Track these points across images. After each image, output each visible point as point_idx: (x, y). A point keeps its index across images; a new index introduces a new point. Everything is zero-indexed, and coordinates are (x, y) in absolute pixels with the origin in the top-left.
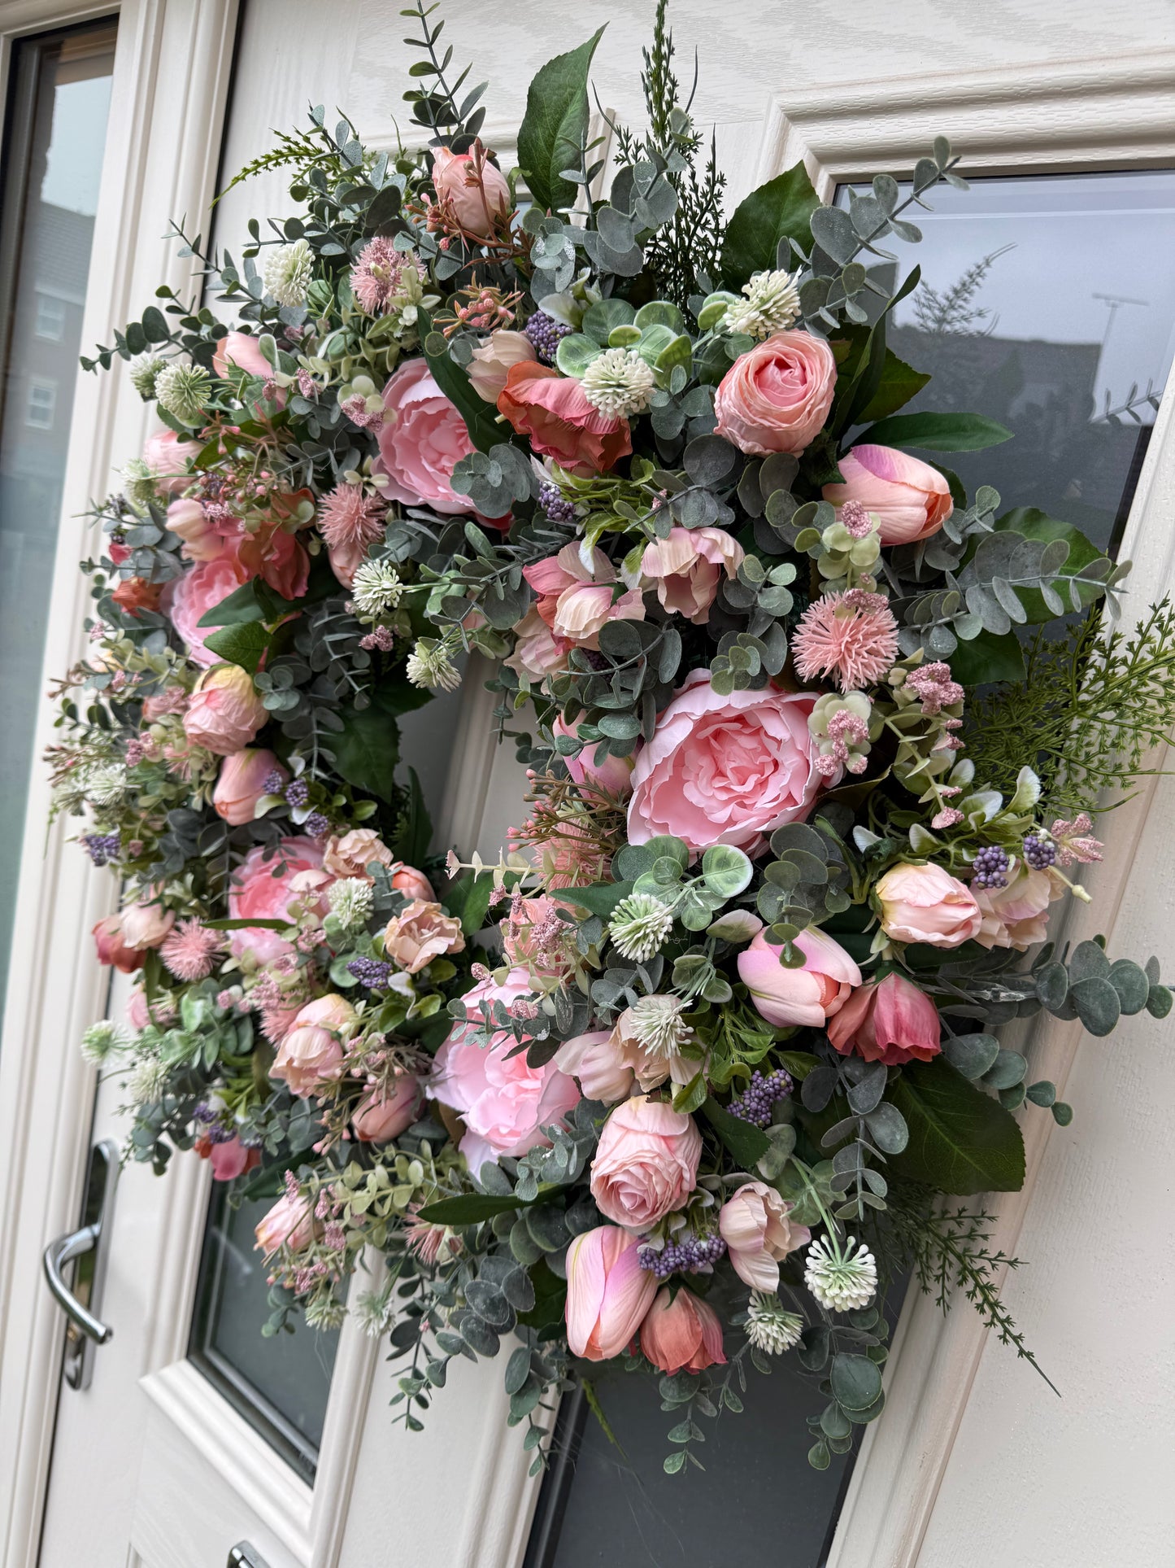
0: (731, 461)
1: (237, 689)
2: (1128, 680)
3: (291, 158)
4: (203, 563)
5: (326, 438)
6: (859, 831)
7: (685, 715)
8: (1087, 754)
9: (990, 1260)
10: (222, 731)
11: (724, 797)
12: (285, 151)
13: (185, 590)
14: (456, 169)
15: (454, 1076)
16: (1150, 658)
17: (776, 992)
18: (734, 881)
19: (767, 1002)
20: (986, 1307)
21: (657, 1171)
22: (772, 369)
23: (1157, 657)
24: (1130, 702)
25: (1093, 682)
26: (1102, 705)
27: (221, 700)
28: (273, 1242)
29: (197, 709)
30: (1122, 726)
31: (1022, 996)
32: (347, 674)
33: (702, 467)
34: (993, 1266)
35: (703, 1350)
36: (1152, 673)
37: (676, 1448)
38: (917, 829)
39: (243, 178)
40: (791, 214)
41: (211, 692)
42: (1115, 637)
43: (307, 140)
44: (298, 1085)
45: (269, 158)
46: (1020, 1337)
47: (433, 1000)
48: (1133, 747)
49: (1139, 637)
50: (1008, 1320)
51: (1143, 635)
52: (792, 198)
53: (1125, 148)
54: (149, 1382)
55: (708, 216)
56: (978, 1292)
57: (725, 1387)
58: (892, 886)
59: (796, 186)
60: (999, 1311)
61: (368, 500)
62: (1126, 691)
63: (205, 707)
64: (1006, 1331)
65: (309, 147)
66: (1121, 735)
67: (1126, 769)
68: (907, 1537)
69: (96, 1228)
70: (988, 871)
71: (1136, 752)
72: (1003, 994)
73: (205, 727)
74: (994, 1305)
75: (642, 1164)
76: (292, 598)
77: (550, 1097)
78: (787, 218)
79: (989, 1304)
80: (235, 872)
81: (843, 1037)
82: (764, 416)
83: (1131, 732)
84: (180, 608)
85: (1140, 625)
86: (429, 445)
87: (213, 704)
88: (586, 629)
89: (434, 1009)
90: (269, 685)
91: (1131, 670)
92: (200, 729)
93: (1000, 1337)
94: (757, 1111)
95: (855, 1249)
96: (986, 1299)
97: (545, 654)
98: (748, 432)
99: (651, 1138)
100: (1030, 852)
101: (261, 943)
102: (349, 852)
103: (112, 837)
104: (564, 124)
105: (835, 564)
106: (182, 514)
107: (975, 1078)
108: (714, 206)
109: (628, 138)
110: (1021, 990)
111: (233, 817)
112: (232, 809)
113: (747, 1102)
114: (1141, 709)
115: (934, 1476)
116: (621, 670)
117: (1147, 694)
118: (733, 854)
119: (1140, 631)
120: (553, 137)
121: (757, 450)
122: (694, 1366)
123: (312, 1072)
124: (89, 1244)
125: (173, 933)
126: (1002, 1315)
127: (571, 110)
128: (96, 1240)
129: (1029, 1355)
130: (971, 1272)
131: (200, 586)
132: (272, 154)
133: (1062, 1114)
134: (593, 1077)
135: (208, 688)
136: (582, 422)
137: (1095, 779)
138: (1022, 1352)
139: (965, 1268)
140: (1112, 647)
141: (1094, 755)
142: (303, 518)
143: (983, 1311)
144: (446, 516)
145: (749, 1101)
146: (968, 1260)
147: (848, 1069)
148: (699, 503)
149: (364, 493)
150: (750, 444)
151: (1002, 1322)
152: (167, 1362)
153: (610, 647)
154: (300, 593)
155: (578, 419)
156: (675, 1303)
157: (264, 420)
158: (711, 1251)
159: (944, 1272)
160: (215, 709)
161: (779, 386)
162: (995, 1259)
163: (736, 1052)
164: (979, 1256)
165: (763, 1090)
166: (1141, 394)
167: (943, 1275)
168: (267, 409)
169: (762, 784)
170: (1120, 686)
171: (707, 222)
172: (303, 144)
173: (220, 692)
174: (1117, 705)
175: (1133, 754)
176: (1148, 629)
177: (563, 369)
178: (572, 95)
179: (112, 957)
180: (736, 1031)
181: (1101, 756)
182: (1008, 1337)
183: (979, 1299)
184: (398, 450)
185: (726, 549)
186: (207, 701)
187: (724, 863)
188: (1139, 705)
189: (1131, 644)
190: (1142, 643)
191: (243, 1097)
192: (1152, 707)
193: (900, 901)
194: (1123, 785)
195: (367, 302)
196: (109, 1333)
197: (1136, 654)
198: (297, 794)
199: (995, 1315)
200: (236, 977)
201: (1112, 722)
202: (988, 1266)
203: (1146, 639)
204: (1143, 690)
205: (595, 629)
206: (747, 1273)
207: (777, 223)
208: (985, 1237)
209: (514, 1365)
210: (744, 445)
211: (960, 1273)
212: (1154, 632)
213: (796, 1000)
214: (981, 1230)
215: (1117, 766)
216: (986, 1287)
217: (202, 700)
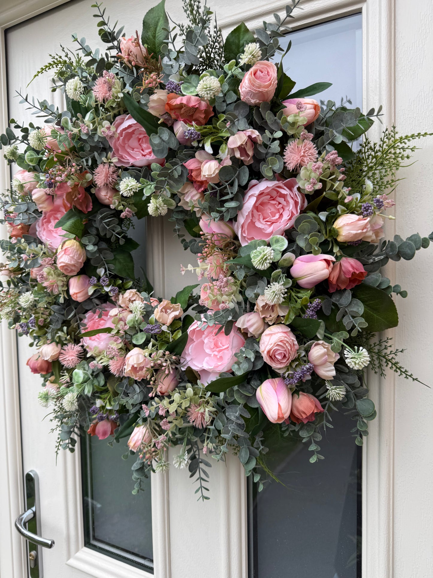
0: (248, 109)
1: (75, 246)
2: (383, 155)
3: (54, 66)
4: (45, 213)
5: (94, 149)
6: (320, 215)
7: (252, 195)
8: (377, 181)
9: (394, 353)
10: (73, 262)
11: (269, 223)
12: (52, 63)
13: (40, 225)
14: (129, 43)
15: (191, 359)
16: (387, 147)
17: (309, 272)
18: (283, 245)
19: (305, 279)
20: (397, 370)
21: (287, 342)
22: (259, 72)
23: (389, 146)
24: (385, 162)
25: (372, 159)
26: (377, 166)
27: (70, 251)
28: (136, 445)
29: (61, 257)
30: (386, 169)
31: (382, 257)
32: (114, 233)
33: (239, 113)
34: (396, 355)
35: (316, 406)
36: (389, 151)
37: (312, 453)
38: (339, 207)
39: (38, 75)
40: (243, 38)
41: (66, 249)
42: (375, 144)
43: (60, 57)
44: (136, 377)
45: (47, 67)
46: (411, 375)
47: (178, 332)
48: (391, 173)
49: (382, 143)
50: (406, 371)
51: (383, 141)
52: (242, 33)
54: (72, 562)
55: (216, 44)
56: (393, 366)
57: (325, 422)
58: (340, 222)
59: (243, 29)
60: (402, 369)
61: (111, 168)
62: (383, 159)
63: (65, 255)
64: (406, 375)
65: (61, 60)
66: (386, 171)
67: (390, 182)
68: (389, 474)
69: (34, 509)
70: (367, 210)
71: (393, 174)
72: (376, 259)
73: (67, 262)
74: (400, 368)
75: (281, 341)
76: (87, 213)
77: (234, 345)
78: (242, 40)
80: (82, 322)
81: (335, 279)
82: (259, 88)
83: (389, 169)
84: (40, 231)
85: (381, 139)
86: (129, 146)
87: (67, 253)
88: (214, 173)
89: (180, 334)
90: (87, 242)
91: (382, 152)
92: (64, 263)
93: (405, 377)
94: (312, 315)
96: (397, 367)
97: (194, 196)
98: (254, 95)
99: (281, 333)
100: (376, 203)
101: (99, 343)
102: (129, 297)
103: (32, 319)
104: (158, 28)
105: (293, 129)
106: (38, 194)
107: (375, 286)
108: (218, 40)
109: (183, 27)
111: (80, 299)
112: (79, 295)
113: (308, 313)
114: (389, 163)
115: (392, 448)
116: (228, 185)
117: (390, 158)
118: (279, 237)
119: (382, 141)
120: (155, 33)
121: (257, 102)
122: (315, 411)
123: (141, 369)
124: (32, 515)
125: (62, 351)
126: (403, 370)
127: (159, 24)
128: (35, 513)
129: (416, 379)
130: (389, 360)
131: (46, 222)
132: (48, 65)
133: (404, 294)
134: (251, 326)
135: (64, 248)
136: (197, 106)
137: (382, 188)
138: (414, 379)
139: (387, 360)
140: (375, 148)
141: (379, 181)
142: (88, 179)
143: (397, 372)
144: (141, 167)
145: (309, 312)
146: (387, 357)
147: (334, 299)
148: (242, 123)
149: (110, 165)
150: (255, 100)
151: (404, 372)
152: (77, 550)
153: (223, 178)
154: (90, 210)
155: (195, 105)
156: (300, 396)
157: (67, 149)
158: (310, 367)
159: (380, 364)
160: (69, 255)
161: (262, 78)
162: (396, 352)
163: (299, 301)
164: (390, 354)
165: (313, 307)
166: (345, 100)
167: (380, 365)
168: (67, 145)
169: (281, 215)
170: (380, 158)
171: (216, 46)
172: (59, 59)
173: (69, 248)
174: (382, 164)
175: (392, 175)
176: (384, 139)
177: (184, 93)
178: (159, 19)
179: (38, 369)
180: (296, 294)
181: (382, 181)
182: (408, 376)
183: (394, 368)
184: (120, 149)
185: (256, 134)
186: (65, 253)
187: (277, 241)
188: (388, 162)
189: (380, 145)
190: (383, 144)
191: (107, 401)
192: (392, 162)
193: (344, 225)
194: (391, 186)
195: (101, 98)
196: (53, 542)
197: (382, 148)
198: (104, 281)
199: (401, 371)
200: (93, 358)
201: (382, 169)
202: (393, 355)
203: (384, 142)
204: (387, 157)
205: (217, 172)
206: (324, 372)
207: (239, 42)
208: (390, 346)
209: (242, 454)
210: (253, 101)
211: (386, 362)
212: (385, 140)
213: (317, 271)
214: (388, 345)
215: (388, 182)
216: (395, 363)
217: (63, 253)
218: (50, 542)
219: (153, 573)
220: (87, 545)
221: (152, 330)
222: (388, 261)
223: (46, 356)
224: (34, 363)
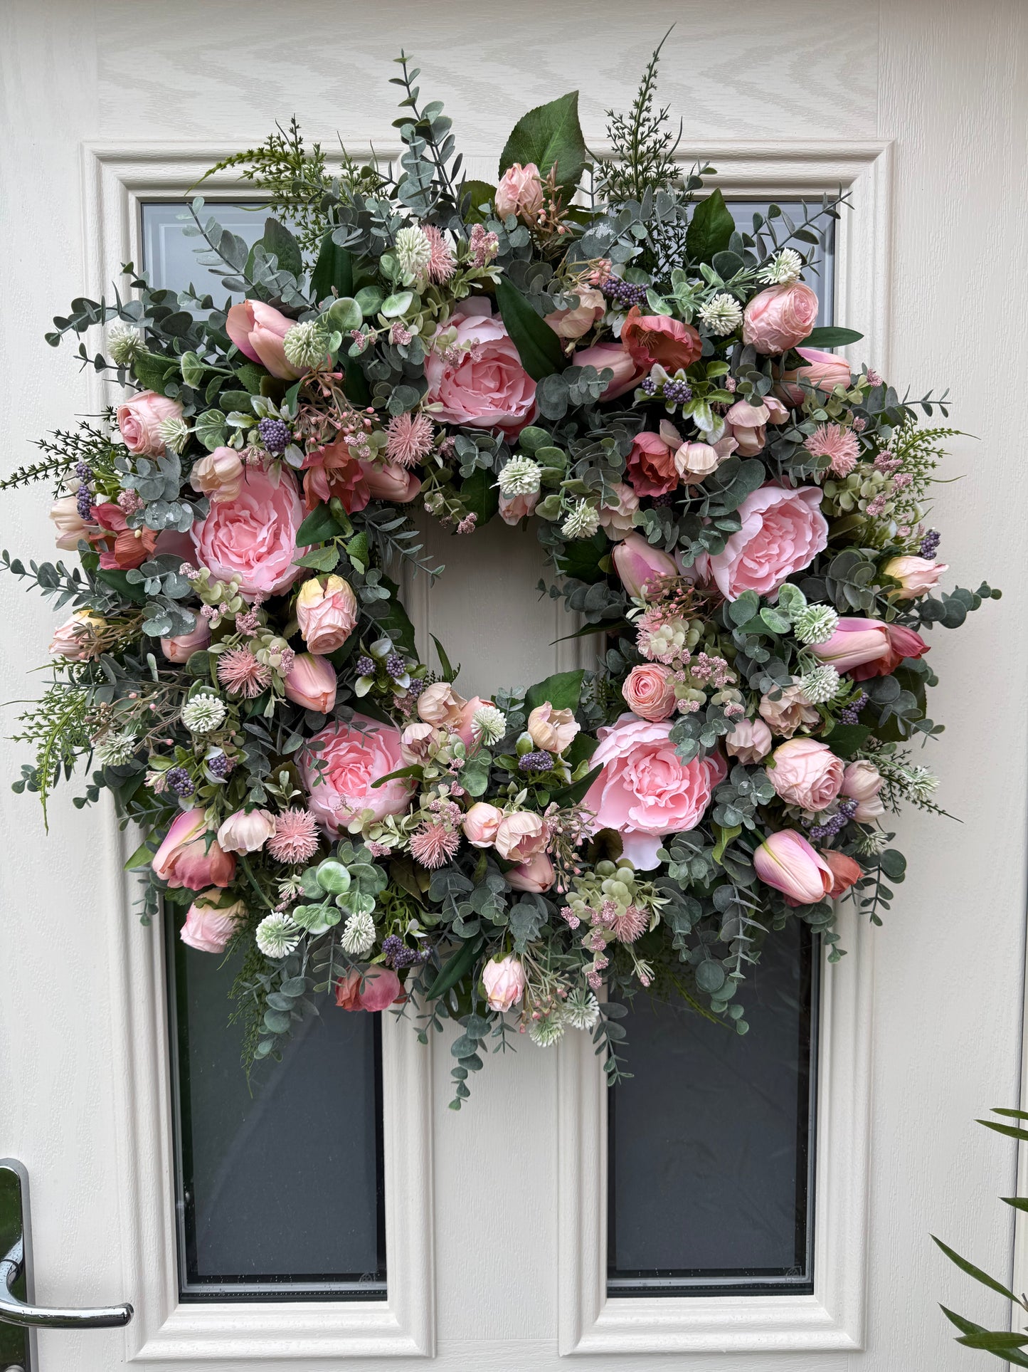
1: (343, 592)
7: (755, 511)
12: (257, 151)
17: (852, 649)
19: (845, 659)
27: (344, 600)
41: (335, 596)
46: (936, 805)
47: (583, 764)
48: (916, 489)
50: (928, 801)
52: (714, 209)
59: (717, 202)
63: (335, 609)
64: (929, 806)
69: (18, 1249)
71: (919, 491)
78: (713, 222)
87: (338, 606)
88: (710, 468)
89: (585, 770)
93: (928, 811)
94: (853, 720)
102: (443, 700)
103: (219, 759)
106: (228, 459)
116: (728, 490)
118: (787, 588)
120: (540, 160)
121: (779, 350)
128: (19, 1265)
129: (943, 812)
130: (905, 787)
132: (246, 153)
133: (932, 681)
135: (329, 595)
139: (901, 786)
145: (849, 715)
148: (762, 385)
150: (775, 347)
151: (926, 803)
154: (360, 508)
155: (682, 339)
158: (854, 805)
160: (341, 610)
165: (857, 706)
167: (893, 795)
172: (276, 147)
173: (340, 595)
176: (900, 432)
178: (551, 134)
182: (931, 809)
183: (913, 797)
186: (333, 607)
188: (907, 470)
189: (895, 441)
190: (899, 440)
192: (912, 470)
196: (130, 1309)
198: (398, 665)
205: (715, 467)
206: (868, 811)
207: (710, 223)
208: (907, 764)
210: (773, 348)
211: (900, 790)
213: (872, 646)
214: (904, 762)
215: (907, 502)
217: (329, 604)
218: (121, 1313)
219: (383, 1299)
220: (183, 1300)
221: (539, 764)
223: (251, 843)
224: (201, 864)
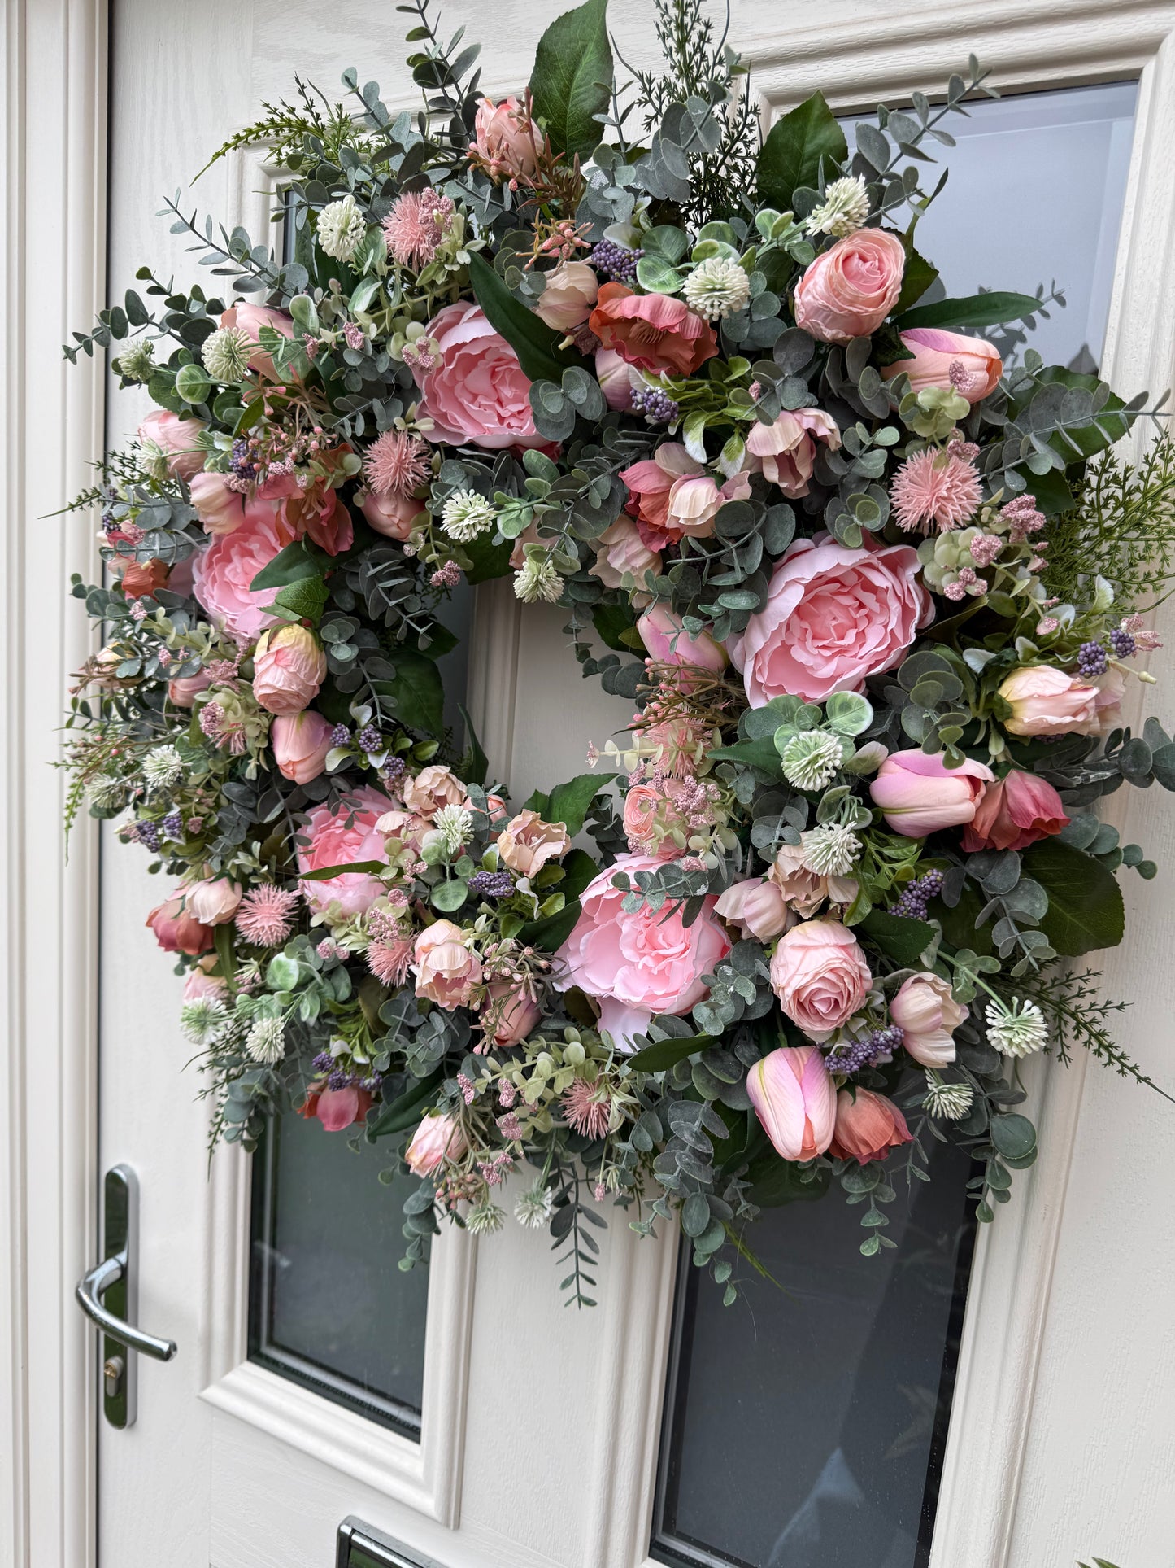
0: (811, 350)
1: (302, 645)
2: (1145, 503)
3: (271, 131)
4: (219, 537)
5: (372, 389)
6: (968, 654)
7: (795, 581)
8: (1119, 570)
9: (1099, 1010)
10: (295, 688)
11: (828, 653)
12: (267, 124)
13: (203, 567)
14: (500, 118)
15: (582, 967)
16: (1159, 482)
17: (922, 803)
18: (859, 720)
19: (910, 816)
20: (1102, 1050)
21: (847, 972)
22: (856, 261)
23: (1164, 481)
24: (1148, 522)
25: (1115, 509)
26: (1125, 528)
27: (290, 657)
28: (425, 1162)
29: (267, 670)
30: (1147, 540)
31: (1108, 774)
32: (405, 618)
33: (787, 358)
34: (1104, 1014)
35: (897, 1130)
36: (1163, 494)
37: (869, 1233)
38: (1021, 641)
39: (224, 154)
40: (814, 137)
41: (278, 652)
42: (1127, 470)
43: (292, 111)
44: (443, 1000)
45: (250, 132)
46: (1136, 1067)
47: (557, 897)
48: (1160, 556)
49: (1146, 468)
50: (1123, 1056)
51: (1150, 464)
52: (812, 123)
53: (1053, 70)
54: (214, 1393)
55: (740, 145)
56: (1093, 1040)
57: (910, 1164)
58: (1019, 687)
59: (816, 112)
60: (1113, 1051)
61: (414, 445)
62: (1144, 512)
63: (275, 667)
64: (1123, 1065)
65: (292, 117)
66: (1148, 548)
67: (1155, 576)
68: (1039, 1285)
69: (122, 1257)
70: (1091, 662)
71: (1164, 559)
72: (1092, 776)
73: (279, 685)
74: (1109, 1047)
75: (832, 970)
76: (335, 554)
77: (701, 952)
78: (810, 142)
79: (1103, 1045)
80: (299, 832)
81: (987, 827)
82: (852, 303)
83: (1156, 544)
84: (203, 585)
85: (1147, 457)
86: (464, 387)
87: (282, 663)
88: (702, 516)
89: (559, 905)
90: (336, 636)
91: (1145, 494)
92: (273, 687)
93: (1119, 1072)
94: (916, 909)
95: (1021, 1005)
96: (1101, 1044)
97: (635, 556)
98: (833, 319)
99: (833, 949)
100: (1117, 643)
101: (344, 893)
102: (430, 787)
103: (173, 818)
104: (579, 74)
105: (926, 424)
106: (206, 487)
107: (1082, 849)
108: (745, 136)
109: (650, 82)
110: (1107, 770)
111: (301, 776)
112: (299, 768)
113: (907, 903)
114: (1158, 525)
115: (1056, 1224)
116: (737, 548)
117: (1161, 513)
118: (852, 697)
119: (1147, 462)
120: (569, 87)
121: (840, 336)
122: (894, 1143)
123: (458, 982)
124: (118, 1274)
125: (246, 902)
126: (1117, 1053)
127: (584, 61)
128: (124, 1269)
129: (1146, 1080)
130: (1085, 1025)
131: (218, 561)
132: (254, 127)
133: (1147, 870)
134: (756, 916)
135: (274, 649)
136: (677, 329)
137: (1130, 588)
138: (1140, 1079)
139: (1079, 1023)
140: (1126, 479)
141: (1126, 569)
142: (352, 470)
143: (1100, 1055)
144: (495, 451)
145: (909, 902)
146: (1080, 1015)
147: (972, 866)
148: (793, 390)
149: (411, 437)
150: (834, 331)
151: (1118, 1059)
152: (229, 1367)
153: (723, 529)
154: (345, 547)
155: (673, 327)
156: (859, 1099)
157: (297, 381)
158: (896, 1036)
159: (1061, 1031)
160: (286, 667)
161: (863, 276)
162: (1104, 1008)
163: (885, 867)
164: (1090, 1010)
165: (920, 889)
167: (1060, 1034)
168: (299, 370)
169: (861, 636)
170: (1137, 509)
171: (738, 150)
172: (287, 115)
173: (288, 650)
174: (1138, 524)
175: (1162, 561)
176: (1153, 459)
177: (645, 286)
178: (584, 47)
179: (178, 941)
180: (880, 849)
181: (1131, 570)
182: (1126, 1070)
183: (1095, 1045)
184: (441, 394)
185: (826, 424)
186: (276, 662)
187: (846, 707)
188: (1155, 522)
189: (1141, 474)
190: (1150, 472)
191: (355, 1040)
192: (1167, 522)
193: (1031, 697)
194: (1155, 589)
195: (404, 254)
196: (173, 1347)
197: (1146, 481)
198: (369, 739)
199: (1111, 1055)
200: (325, 930)
201: (1137, 539)
202: (1098, 1015)
203: (1153, 468)
204: (1157, 509)
205: (712, 513)
206: (926, 1051)
207: (802, 146)
208: (1093, 992)
209: (692, 1211)
211: (1074, 1028)
212: (1158, 461)
214: (1088, 987)
215: (1148, 575)
216: (1099, 1034)
217: (271, 660)
218: (165, 1347)
219: (418, 1441)
220: (253, 1357)
221: (490, 887)
222: (1119, 785)
223: (204, 914)
224: (168, 925)
